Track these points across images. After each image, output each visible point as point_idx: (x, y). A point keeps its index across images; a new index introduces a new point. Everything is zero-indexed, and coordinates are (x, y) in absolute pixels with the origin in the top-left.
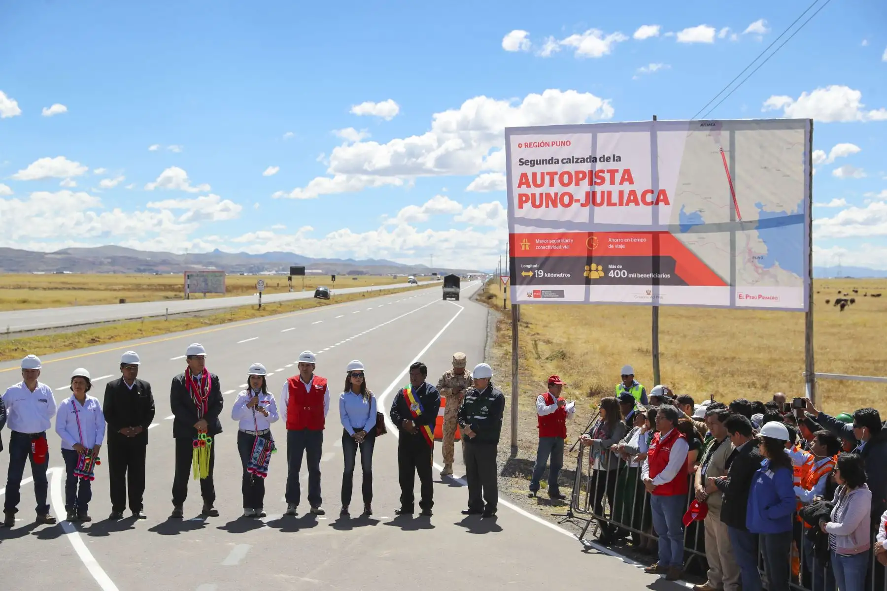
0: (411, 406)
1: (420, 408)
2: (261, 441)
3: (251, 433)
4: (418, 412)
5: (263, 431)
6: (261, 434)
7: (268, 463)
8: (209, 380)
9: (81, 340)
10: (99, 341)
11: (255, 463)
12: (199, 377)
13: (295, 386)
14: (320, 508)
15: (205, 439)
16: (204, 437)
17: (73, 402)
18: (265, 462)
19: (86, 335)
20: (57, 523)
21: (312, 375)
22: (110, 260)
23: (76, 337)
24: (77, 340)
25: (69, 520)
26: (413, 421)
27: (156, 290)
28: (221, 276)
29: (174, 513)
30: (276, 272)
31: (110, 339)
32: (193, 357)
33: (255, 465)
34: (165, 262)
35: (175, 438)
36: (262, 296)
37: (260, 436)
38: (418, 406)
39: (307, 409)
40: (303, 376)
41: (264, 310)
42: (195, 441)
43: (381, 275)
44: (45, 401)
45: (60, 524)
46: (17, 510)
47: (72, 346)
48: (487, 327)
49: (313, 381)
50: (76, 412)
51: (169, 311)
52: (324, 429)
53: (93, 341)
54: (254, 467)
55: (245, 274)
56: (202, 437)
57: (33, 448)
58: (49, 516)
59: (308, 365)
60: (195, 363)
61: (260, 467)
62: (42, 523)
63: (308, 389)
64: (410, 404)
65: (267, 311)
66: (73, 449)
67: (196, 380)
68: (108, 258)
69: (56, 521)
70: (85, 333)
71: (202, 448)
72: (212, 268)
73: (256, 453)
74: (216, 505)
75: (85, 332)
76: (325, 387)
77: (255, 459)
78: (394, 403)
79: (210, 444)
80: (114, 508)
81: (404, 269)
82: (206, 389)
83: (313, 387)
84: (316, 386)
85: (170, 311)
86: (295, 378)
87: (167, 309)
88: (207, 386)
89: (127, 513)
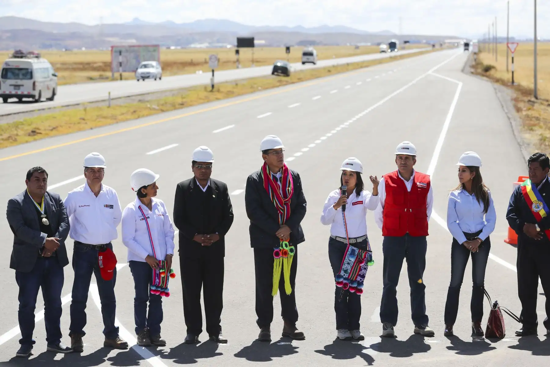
0: (533, 206)
1: (544, 208)
2: (353, 251)
3: (342, 240)
4: (542, 213)
5: (356, 238)
6: (353, 241)
7: (363, 276)
8: (290, 178)
9: (20, 132)
10: (40, 133)
11: (346, 276)
12: (278, 175)
13: (393, 183)
14: (427, 329)
15: (288, 249)
16: (286, 246)
17: (140, 207)
18: (360, 275)
19: (23, 126)
20: (129, 348)
21: (412, 171)
22: (8, 35)
23: (13, 129)
24: (15, 132)
25: (141, 344)
26: (537, 225)
27: (74, 69)
28: (154, 51)
29: (261, 335)
30: (210, 43)
31: (52, 130)
32: (270, 151)
33: (345, 279)
34: (74, 36)
35: (253, 249)
36: (215, 73)
37: (353, 245)
38: (542, 206)
39: (408, 210)
40: (401, 171)
41: (218, 91)
42: (276, 250)
43: (338, 45)
44: (111, 207)
45: (131, 348)
46: (84, 334)
47: (12, 139)
48: (503, 107)
49: (414, 178)
50: (145, 218)
51: (111, 94)
52: (428, 235)
53: (34, 133)
54: (345, 281)
55: (173, 48)
56: (284, 246)
57: (101, 262)
58: (120, 340)
59: (407, 157)
60: (273, 158)
61: (352, 282)
62: (113, 348)
63: (409, 186)
64: (532, 203)
65: (222, 92)
66: (145, 261)
67: (275, 178)
68: (7, 31)
69: (127, 346)
70: (22, 124)
71: (284, 259)
72: (133, 42)
73: (347, 265)
74: (300, 326)
75: (21, 122)
76: (429, 184)
77: (346, 271)
78: (510, 203)
79: (292, 254)
80: (188, 331)
81: (366, 37)
82: (288, 190)
83: (414, 184)
84: (418, 184)
85: (113, 95)
86: (392, 175)
87: (109, 93)
88: (289, 187)
89: (204, 337)
